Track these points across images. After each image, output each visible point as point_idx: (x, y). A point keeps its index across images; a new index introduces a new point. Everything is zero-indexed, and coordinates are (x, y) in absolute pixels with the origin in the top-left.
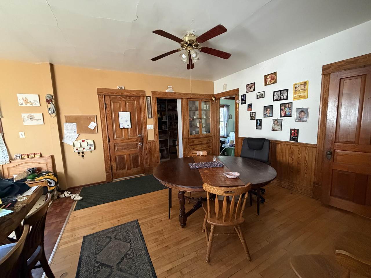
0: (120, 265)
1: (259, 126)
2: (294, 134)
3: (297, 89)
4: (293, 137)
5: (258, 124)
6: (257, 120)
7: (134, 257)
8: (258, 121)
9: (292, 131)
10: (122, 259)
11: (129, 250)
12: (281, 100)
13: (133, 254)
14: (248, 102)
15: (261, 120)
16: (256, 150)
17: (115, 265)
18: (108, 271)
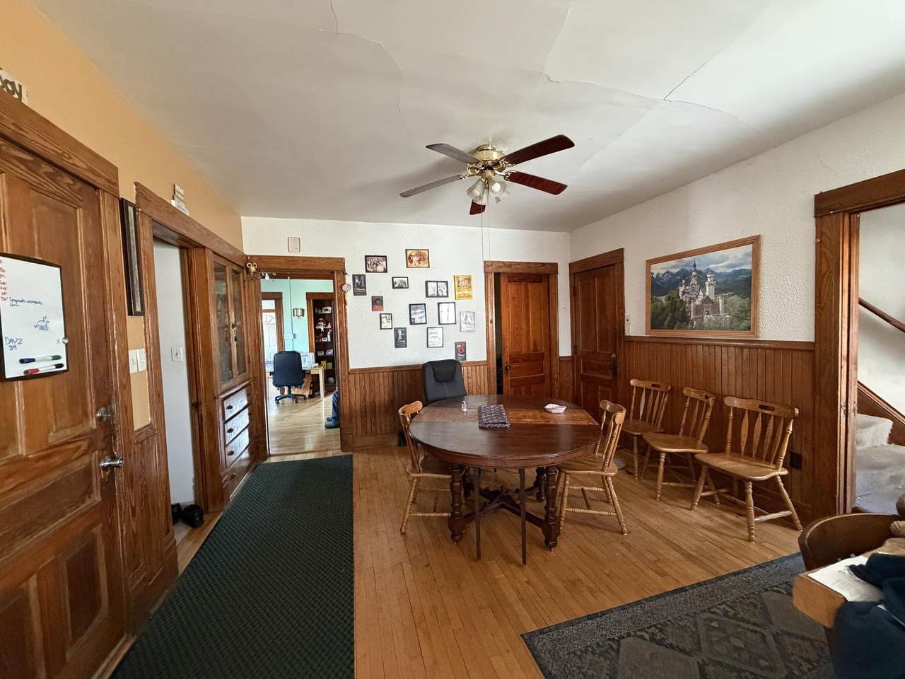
0: (688, 648)
1: (400, 341)
2: (461, 350)
3: (460, 284)
4: (460, 355)
5: (400, 338)
6: (396, 330)
7: (655, 626)
8: (400, 332)
9: (459, 346)
10: (671, 646)
11: (642, 637)
12: (438, 296)
13: (648, 628)
14: (372, 291)
15: (405, 329)
16: (445, 381)
17: (694, 661)
18: (714, 671)
